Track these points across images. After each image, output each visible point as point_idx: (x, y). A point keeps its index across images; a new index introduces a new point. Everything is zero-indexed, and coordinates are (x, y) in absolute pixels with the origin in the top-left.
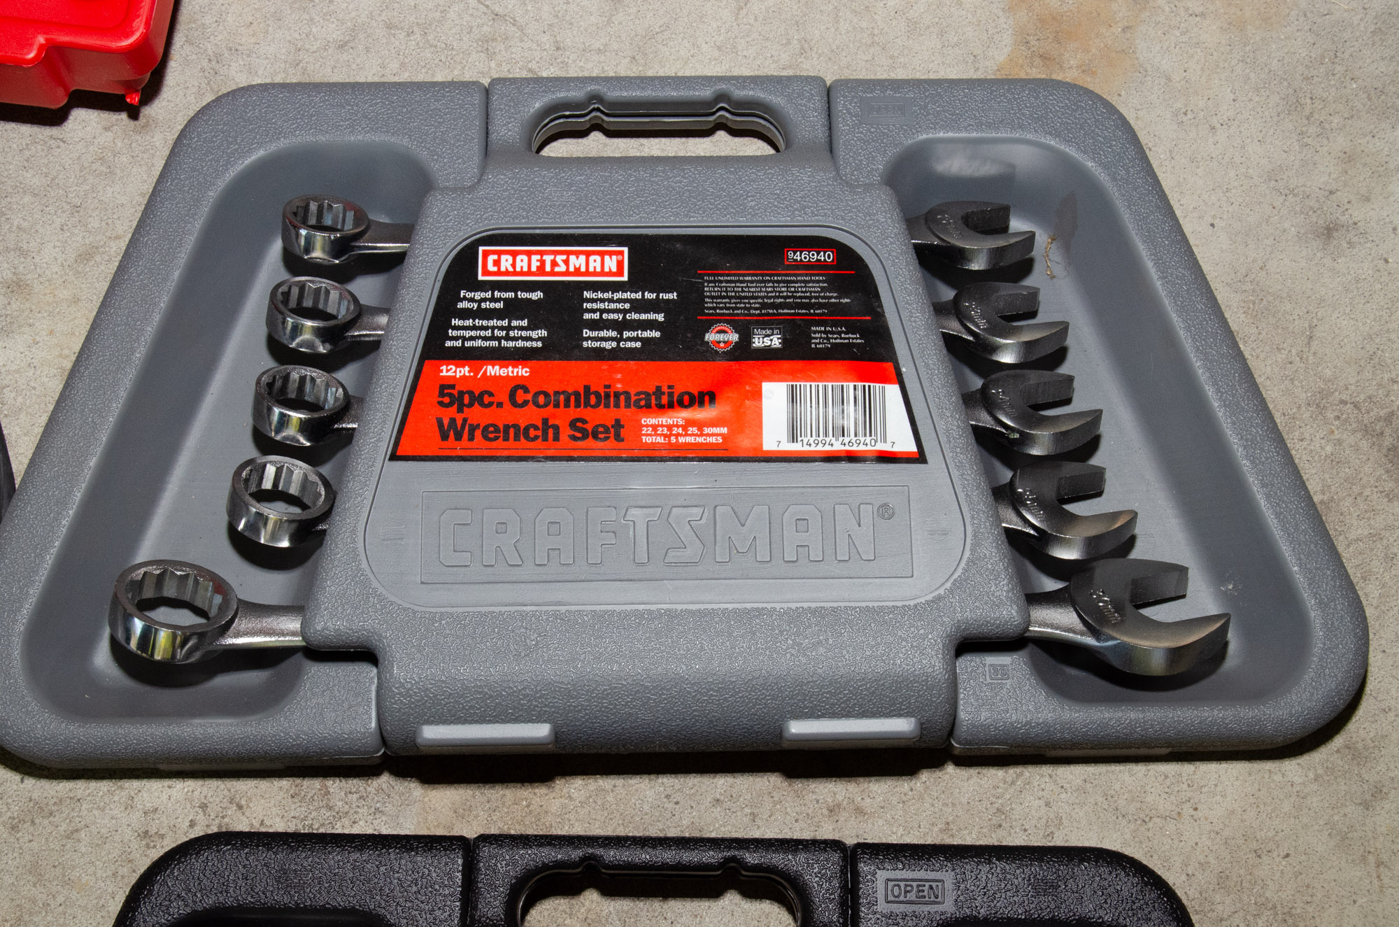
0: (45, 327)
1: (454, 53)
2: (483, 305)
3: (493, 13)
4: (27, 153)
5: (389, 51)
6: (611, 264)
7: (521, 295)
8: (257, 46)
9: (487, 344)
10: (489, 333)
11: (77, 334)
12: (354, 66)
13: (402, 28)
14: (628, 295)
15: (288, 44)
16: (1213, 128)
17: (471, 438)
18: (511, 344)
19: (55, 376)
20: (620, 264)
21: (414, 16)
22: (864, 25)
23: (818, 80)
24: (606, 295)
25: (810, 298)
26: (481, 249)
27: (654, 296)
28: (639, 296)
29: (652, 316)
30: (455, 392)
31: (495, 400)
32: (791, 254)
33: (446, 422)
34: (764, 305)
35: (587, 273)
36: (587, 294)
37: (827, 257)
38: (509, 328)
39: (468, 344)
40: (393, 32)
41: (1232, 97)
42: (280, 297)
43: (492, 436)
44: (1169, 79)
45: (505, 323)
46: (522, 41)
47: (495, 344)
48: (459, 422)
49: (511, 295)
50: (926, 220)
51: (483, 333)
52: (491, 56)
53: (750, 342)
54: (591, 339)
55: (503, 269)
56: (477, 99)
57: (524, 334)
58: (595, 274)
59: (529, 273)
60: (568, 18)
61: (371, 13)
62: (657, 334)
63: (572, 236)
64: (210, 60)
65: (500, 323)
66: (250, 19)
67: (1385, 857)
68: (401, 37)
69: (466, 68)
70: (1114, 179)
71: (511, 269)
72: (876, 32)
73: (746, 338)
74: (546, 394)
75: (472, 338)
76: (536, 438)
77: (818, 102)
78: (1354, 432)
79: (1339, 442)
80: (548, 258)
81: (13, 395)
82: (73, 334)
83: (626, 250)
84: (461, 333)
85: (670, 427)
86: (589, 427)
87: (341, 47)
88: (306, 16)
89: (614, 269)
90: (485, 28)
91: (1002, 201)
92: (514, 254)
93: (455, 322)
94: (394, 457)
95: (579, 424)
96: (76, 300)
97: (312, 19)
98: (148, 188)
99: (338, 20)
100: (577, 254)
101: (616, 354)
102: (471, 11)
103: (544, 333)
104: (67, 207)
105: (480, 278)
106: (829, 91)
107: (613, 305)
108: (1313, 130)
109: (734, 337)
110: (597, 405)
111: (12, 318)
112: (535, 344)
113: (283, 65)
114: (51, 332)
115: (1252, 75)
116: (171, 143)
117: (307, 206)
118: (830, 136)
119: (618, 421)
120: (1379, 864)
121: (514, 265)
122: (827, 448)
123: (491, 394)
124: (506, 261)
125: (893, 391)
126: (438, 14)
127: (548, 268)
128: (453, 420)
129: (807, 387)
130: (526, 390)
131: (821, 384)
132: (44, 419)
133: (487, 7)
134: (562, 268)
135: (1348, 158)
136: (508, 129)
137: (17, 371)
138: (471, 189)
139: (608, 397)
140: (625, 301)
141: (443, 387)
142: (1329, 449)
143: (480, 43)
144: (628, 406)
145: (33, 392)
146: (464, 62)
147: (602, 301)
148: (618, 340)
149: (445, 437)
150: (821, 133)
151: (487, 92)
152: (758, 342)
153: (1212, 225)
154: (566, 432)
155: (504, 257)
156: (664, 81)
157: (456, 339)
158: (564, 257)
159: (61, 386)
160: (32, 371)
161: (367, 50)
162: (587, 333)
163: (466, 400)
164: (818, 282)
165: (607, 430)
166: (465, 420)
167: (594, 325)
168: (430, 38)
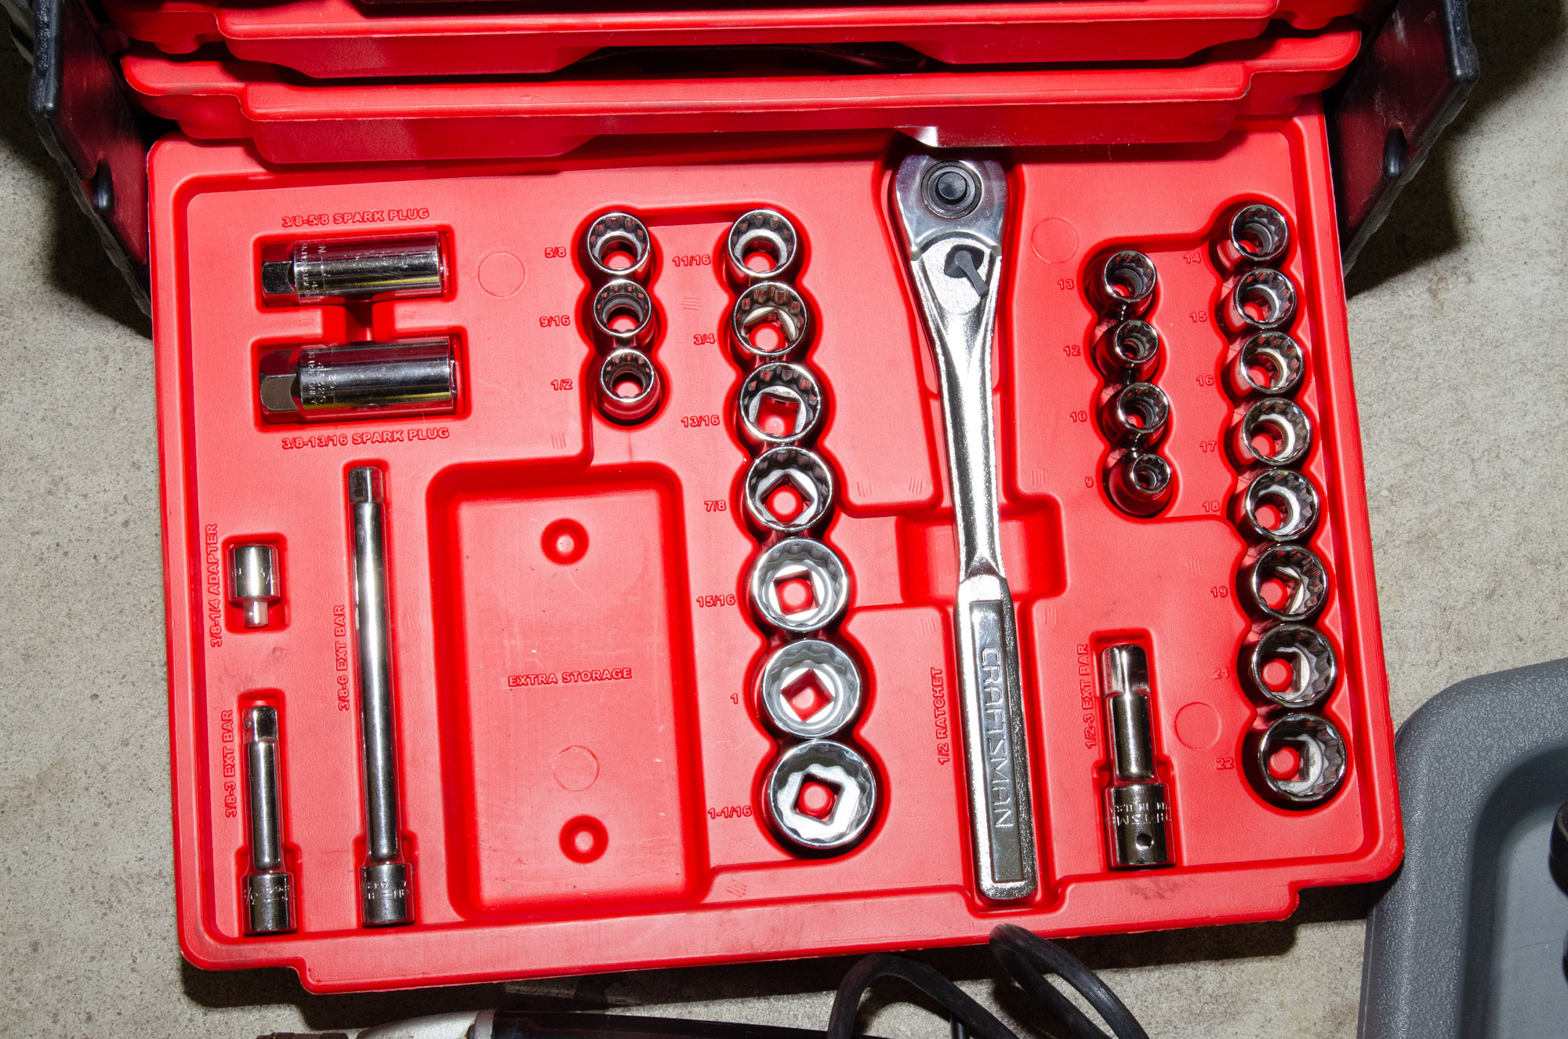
0: (1272, 999)
5: (1542, 591)
8: (1398, 614)
11: (1310, 1000)
12: (1511, 618)
13: (1548, 562)
15: (1430, 606)
21: (1556, 544)
40: (1539, 567)
61: (1508, 549)
87: (1489, 596)
88: (1439, 568)
97: (1447, 570)
99: (1475, 565)
111: (1232, 996)
113: (1433, 632)
114: (1282, 1005)
161: (1519, 594)
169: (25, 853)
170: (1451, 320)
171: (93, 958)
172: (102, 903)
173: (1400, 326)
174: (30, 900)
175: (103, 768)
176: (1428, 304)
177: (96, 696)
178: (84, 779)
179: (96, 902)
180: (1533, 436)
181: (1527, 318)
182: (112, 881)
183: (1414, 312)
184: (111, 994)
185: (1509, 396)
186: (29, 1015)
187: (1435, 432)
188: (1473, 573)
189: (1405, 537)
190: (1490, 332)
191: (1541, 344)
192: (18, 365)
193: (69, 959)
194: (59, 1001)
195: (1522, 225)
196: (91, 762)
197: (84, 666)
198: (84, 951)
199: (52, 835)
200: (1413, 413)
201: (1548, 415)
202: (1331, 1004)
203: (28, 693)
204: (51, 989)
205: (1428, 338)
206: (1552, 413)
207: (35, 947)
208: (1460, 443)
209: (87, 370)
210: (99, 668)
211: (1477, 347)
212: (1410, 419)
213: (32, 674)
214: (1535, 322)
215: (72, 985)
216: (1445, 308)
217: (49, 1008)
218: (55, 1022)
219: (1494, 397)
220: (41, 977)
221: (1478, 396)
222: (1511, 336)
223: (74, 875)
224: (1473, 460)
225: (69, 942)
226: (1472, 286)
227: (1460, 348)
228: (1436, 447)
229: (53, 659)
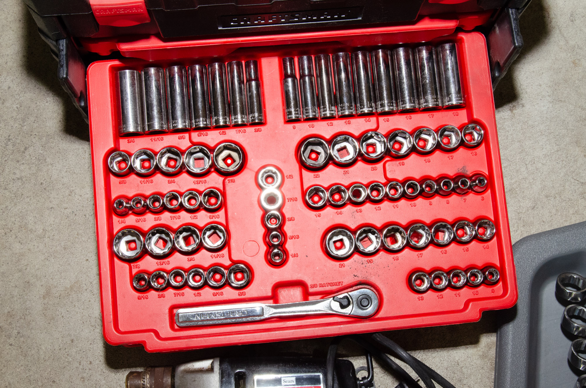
1: (573, 201)
3: (580, 183)
5: (550, 206)
12: (540, 215)
13: (552, 196)
15: (514, 212)
19: (478, 359)
21: (554, 191)
40: (549, 198)
61: (539, 193)
68: (552, 200)
69: (579, 206)
81: (466, 369)
90: (580, 189)
97: (519, 200)
99: (528, 198)
102: (573, 184)
113: (515, 221)
126: (562, 188)
133: (578, 181)
137: (464, 360)
143: (581, 195)
145: (473, 366)
146: (577, 204)
160: (470, 359)
161: (543, 207)
168: (563, 197)
169: (68, 311)
170: (517, 119)
171: (91, 344)
172: (93, 326)
173: (501, 122)
174: (70, 326)
175: (91, 283)
176: (510, 114)
177: (87, 260)
178: (85, 287)
179: (91, 326)
180: (545, 156)
181: (542, 118)
182: (96, 319)
183: (505, 117)
184: (97, 355)
185: (537, 143)
186: (72, 363)
187: (514, 156)
188: (528, 201)
190: (530, 123)
191: (547, 126)
192: (57, 154)
193: (83, 344)
194: (81, 358)
195: (539, 87)
196: (87, 281)
197: (83, 250)
198: (88, 342)
199: (76, 305)
200: (506, 150)
201: (550, 149)
202: (487, 342)
203: (66, 260)
204: (78, 354)
205: (510, 125)
206: (551, 148)
207: (72, 341)
208: (522, 159)
209: (79, 155)
210: (88, 251)
211: (526, 128)
212: (505, 152)
213: (67, 254)
214: (545, 119)
215: (85, 353)
216: (515, 115)
217: (78, 360)
218: (80, 365)
219: (532, 144)
220: (75, 351)
221: (527, 144)
222: (537, 124)
223: (84, 318)
224: (526, 164)
225: (83, 339)
226: (524, 108)
227: (521, 128)
228: (514, 161)
229: (73, 249)
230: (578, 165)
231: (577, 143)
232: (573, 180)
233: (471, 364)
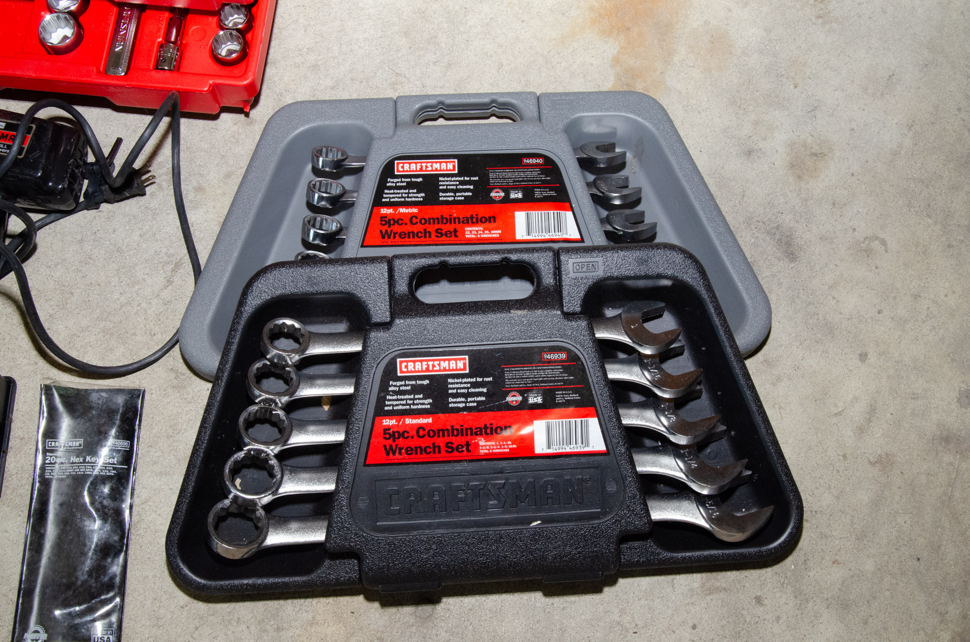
0: (212, 205)
2: (398, 184)
4: (202, 135)
6: (450, 166)
7: (413, 180)
9: (400, 200)
10: (400, 195)
14: (458, 179)
16: (699, 112)
17: (394, 238)
18: (410, 200)
20: (454, 166)
21: (363, 75)
22: (552, 74)
23: (535, 93)
24: (449, 179)
25: (534, 178)
26: (396, 162)
27: (468, 179)
28: (462, 179)
29: (468, 187)
30: (387, 219)
31: (404, 222)
32: (525, 160)
33: (384, 231)
34: (514, 181)
35: (440, 170)
36: (441, 179)
37: (540, 161)
38: (409, 193)
39: (392, 200)
41: (707, 99)
42: (311, 185)
43: (403, 236)
44: (680, 93)
45: (407, 191)
46: (408, 84)
47: (403, 199)
48: (389, 231)
49: (409, 180)
50: (581, 149)
51: (398, 195)
52: (395, 90)
53: (509, 196)
54: (442, 196)
55: (405, 170)
56: (391, 104)
57: (415, 195)
58: (444, 170)
59: (416, 171)
60: (427, 74)
61: (344, 74)
62: (471, 194)
63: (434, 155)
64: (277, 95)
65: (405, 191)
66: (294, 78)
67: (783, 405)
70: (658, 129)
71: (408, 170)
72: (557, 76)
73: (507, 195)
74: (425, 219)
75: (393, 198)
76: (422, 237)
77: (534, 101)
78: (763, 233)
79: (757, 238)
80: (424, 165)
82: (223, 208)
83: (456, 160)
84: (389, 196)
85: (477, 231)
86: (443, 232)
87: (333, 88)
88: (317, 76)
89: (452, 168)
91: (612, 141)
92: (410, 163)
93: (386, 191)
94: (362, 246)
95: (439, 231)
96: (224, 194)
97: (320, 77)
98: (253, 147)
100: (436, 163)
101: (455, 203)
103: (423, 195)
104: (219, 156)
105: (396, 173)
106: (538, 98)
107: (451, 183)
108: (741, 112)
109: (503, 194)
110: (446, 223)
112: (419, 199)
114: (214, 207)
115: (715, 90)
116: (262, 129)
117: (322, 149)
118: (539, 116)
119: (455, 229)
120: (780, 408)
121: (410, 168)
122: (543, 238)
123: (402, 220)
124: (406, 167)
125: (569, 214)
126: (373, 74)
127: (424, 169)
128: (386, 231)
129: (534, 214)
130: (417, 218)
131: (539, 212)
132: (212, 243)
133: (393, 70)
134: (430, 168)
135: (756, 123)
136: (405, 115)
137: (201, 223)
138: (391, 138)
139: (451, 220)
140: (457, 181)
141: (382, 218)
142: (753, 240)
144: (459, 223)
147: (447, 181)
148: (454, 197)
149: (383, 237)
150: (536, 114)
151: (395, 102)
152: (513, 195)
153: (701, 151)
154: (433, 235)
155: (405, 165)
156: (469, 95)
157: (387, 198)
158: (431, 164)
159: (219, 229)
161: (344, 89)
162: (441, 194)
163: (392, 223)
164: (537, 171)
165: (451, 233)
166: (392, 231)
167: (444, 191)
168: (370, 84)
180: (366, 39)
187: (330, 33)
189: (308, 65)
191: (378, 11)
201: (373, 34)
205: (338, 3)
206: (375, 33)
208: (338, 38)
224: (341, 44)
228: (329, 38)
230: (400, 55)
231: (406, 34)
232: (387, 69)
233: (207, 228)
